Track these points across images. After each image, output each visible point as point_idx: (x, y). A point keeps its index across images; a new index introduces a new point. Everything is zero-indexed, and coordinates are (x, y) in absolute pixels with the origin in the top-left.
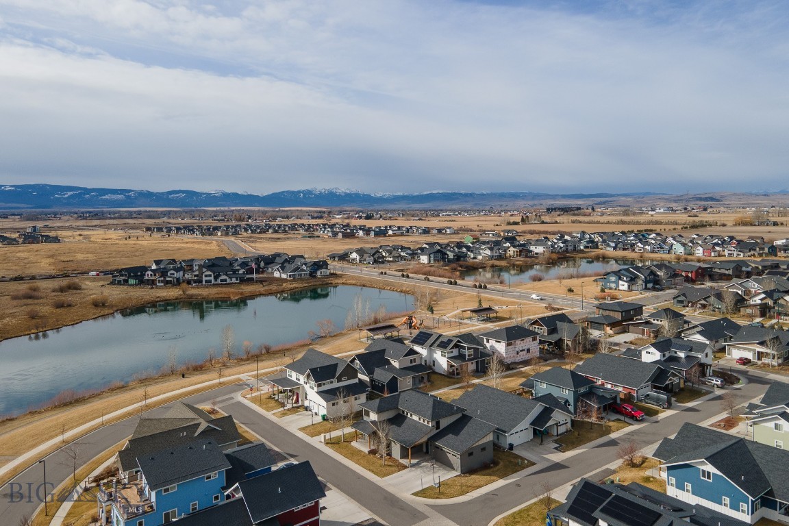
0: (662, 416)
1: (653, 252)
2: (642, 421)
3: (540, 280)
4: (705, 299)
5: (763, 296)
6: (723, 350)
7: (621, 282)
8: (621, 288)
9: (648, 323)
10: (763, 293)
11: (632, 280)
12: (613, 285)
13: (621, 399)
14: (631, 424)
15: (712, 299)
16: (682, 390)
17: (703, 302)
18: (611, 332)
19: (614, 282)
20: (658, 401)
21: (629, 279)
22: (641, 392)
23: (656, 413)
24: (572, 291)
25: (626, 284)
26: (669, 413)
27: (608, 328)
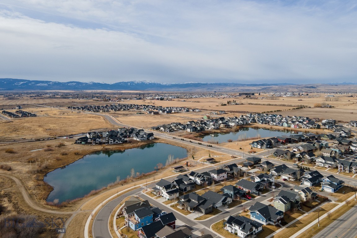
0: (256, 198)
1: (276, 125)
2: (251, 200)
3: (231, 142)
4: (282, 155)
5: (299, 154)
6: (280, 176)
7: (258, 145)
8: (258, 147)
9: (261, 166)
10: (300, 153)
11: (262, 145)
12: (256, 146)
13: (247, 193)
14: (247, 201)
15: (285, 155)
16: (264, 190)
17: (282, 156)
18: (250, 168)
19: (256, 145)
20: (256, 194)
21: (261, 144)
22: (252, 191)
23: (255, 197)
24: (241, 149)
25: (260, 146)
26: (259, 197)
27: (249, 167)
